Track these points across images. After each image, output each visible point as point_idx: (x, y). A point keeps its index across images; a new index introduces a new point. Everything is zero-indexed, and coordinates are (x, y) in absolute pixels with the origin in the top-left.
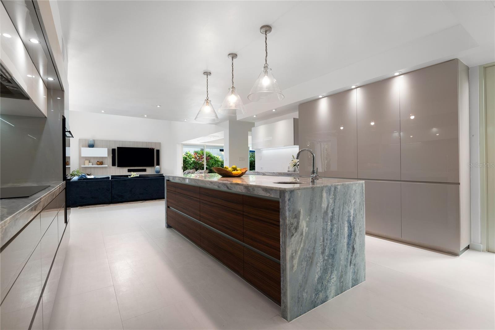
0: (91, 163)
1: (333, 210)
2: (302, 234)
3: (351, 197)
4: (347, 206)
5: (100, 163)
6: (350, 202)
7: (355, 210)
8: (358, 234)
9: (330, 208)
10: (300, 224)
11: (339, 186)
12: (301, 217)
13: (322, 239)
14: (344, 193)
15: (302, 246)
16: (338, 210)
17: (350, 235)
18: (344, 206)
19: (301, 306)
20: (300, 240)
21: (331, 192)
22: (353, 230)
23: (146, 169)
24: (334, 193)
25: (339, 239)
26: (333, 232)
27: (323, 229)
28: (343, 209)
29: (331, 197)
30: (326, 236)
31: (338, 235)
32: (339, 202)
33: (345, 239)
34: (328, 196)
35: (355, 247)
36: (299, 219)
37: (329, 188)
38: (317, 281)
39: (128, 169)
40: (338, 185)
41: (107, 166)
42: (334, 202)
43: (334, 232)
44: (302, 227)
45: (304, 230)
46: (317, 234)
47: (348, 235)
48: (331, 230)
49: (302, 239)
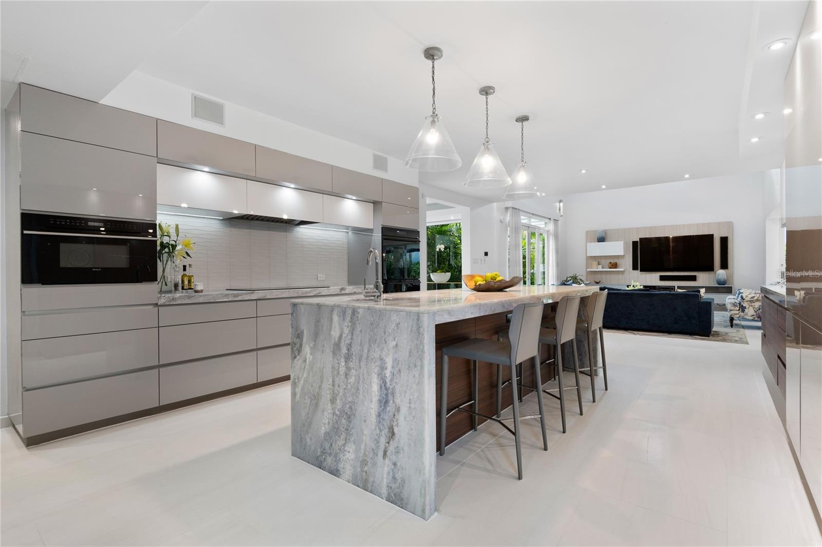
0: (601, 266)
1: (350, 345)
2: (305, 361)
3: (387, 334)
4: (378, 346)
5: (613, 265)
6: (386, 342)
7: (396, 361)
8: (404, 410)
9: (345, 341)
10: (303, 346)
11: (362, 310)
12: (305, 340)
13: (331, 380)
14: (372, 324)
15: (305, 376)
16: (359, 348)
17: (384, 402)
18: (370, 346)
19: (304, 449)
20: (303, 367)
21: (347, 316)
22: (390, 397)
23: (695, 276)
24: (351, 318)
25: (361, 397)
26: (349, 379)
27: (333, 368)
28: (369, 351)
29: (346, 324)
30: (337, 379)
31: (358, 389)
32: (360, 336)
33: (373, 403)
34: (341, 321)
35: (396, 431)
36: (303, 341)
37: (342, 309)
38: (323, 435)
39: (660, 276)
40: (359, 307)
41: (622, 270)
42: (352, 334)
43: (352, 380)
44: (306, 352)
45: (308, 358)
46: (324, 369)
47: (380, 401)
48: (346, 375)
49: (305, 367)
